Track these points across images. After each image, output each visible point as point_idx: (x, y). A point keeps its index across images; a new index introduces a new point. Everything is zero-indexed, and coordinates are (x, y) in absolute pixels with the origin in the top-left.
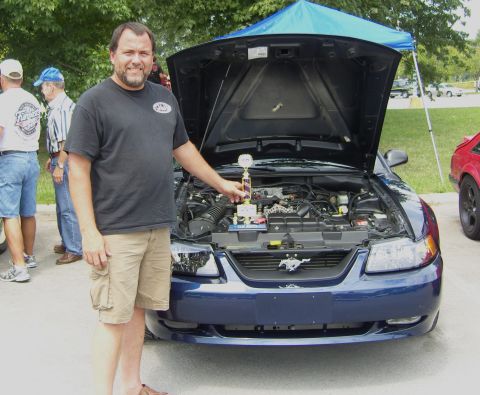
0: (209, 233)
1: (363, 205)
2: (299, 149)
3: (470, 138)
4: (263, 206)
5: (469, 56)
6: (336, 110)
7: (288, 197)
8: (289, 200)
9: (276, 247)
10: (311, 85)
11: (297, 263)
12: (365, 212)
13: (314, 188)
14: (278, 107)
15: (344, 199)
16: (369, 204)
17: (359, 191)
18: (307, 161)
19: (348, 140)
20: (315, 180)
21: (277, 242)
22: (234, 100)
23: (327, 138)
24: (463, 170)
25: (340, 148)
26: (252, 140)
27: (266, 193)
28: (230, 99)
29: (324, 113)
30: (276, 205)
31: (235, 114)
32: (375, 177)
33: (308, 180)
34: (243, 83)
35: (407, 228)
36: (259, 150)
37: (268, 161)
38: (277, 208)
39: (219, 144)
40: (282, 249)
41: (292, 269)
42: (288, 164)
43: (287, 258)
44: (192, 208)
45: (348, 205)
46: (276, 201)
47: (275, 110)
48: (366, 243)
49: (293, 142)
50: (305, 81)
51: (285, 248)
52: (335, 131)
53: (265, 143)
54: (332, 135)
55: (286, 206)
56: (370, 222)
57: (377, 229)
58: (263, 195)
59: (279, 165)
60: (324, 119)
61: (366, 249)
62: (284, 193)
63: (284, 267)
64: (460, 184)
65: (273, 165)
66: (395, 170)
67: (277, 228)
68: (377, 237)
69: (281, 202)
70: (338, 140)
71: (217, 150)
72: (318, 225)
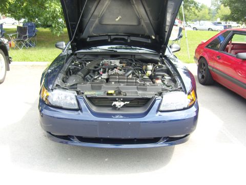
0: (76, 84)
1: (159, 71)
2: (129, 41)
3: (205, 41)
4: (109, 69)
5: (199, 11)
6: (149, 22)
7: (122, 65)
8: (123, 66)
9: (111, 94)
10: (136, 7)
11: (122, 104)
12: (160, 75)
13: (136, 61)
14: (119, 18)
15: (150, 67)
16: (162, 71)
17: (158, 64)
18: (133, 47)
19: (154, 37)
20: (136, 57)
21: (112, 92)
22: (96, 13)
23: (143, 36)
24: (201, 55)
25: (149, 41)
26: (105, 35)
27: (111, 63)
28: (94, 12)
29: (143, 23)
30: (115, 69)
31: (97, 21)
32: (165, 57)
33: (133, 57)
34: (100, 3)
35: (182, 86)
36: (109, 41)
37: (114, 46)
38: (116, 70)
39: (89, 37)
40: (115, 96)
41: (119, 107)
42: (123, 48)
43: (117, 101)
44: (72, 69)
45: (152, 71)
46: (115, 67)
47: (117, 20)
48: (160, 94)
49: (126, 38)
50: (133, 5)
51: (117, 95)
52: (147, 32)
53: (112, 37)
54: (146, 34)
55: (121, 70)
56: (163, 81)
57: (166, 85)
58: (110, 64)
59: (119, 48)
60: (142, 25)
61: (160, 98)
62: (120, 63)
63: (115, 105)
64: (199, 61)
65: (116, 48)
66: (175, 53)
67: (113, 83)
68: (166, 90)
69: (118, 68)
70: (149, 37)
71: (88, 40)
72: (136, 82)
